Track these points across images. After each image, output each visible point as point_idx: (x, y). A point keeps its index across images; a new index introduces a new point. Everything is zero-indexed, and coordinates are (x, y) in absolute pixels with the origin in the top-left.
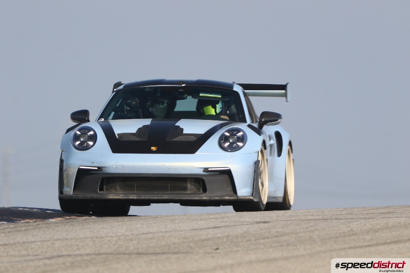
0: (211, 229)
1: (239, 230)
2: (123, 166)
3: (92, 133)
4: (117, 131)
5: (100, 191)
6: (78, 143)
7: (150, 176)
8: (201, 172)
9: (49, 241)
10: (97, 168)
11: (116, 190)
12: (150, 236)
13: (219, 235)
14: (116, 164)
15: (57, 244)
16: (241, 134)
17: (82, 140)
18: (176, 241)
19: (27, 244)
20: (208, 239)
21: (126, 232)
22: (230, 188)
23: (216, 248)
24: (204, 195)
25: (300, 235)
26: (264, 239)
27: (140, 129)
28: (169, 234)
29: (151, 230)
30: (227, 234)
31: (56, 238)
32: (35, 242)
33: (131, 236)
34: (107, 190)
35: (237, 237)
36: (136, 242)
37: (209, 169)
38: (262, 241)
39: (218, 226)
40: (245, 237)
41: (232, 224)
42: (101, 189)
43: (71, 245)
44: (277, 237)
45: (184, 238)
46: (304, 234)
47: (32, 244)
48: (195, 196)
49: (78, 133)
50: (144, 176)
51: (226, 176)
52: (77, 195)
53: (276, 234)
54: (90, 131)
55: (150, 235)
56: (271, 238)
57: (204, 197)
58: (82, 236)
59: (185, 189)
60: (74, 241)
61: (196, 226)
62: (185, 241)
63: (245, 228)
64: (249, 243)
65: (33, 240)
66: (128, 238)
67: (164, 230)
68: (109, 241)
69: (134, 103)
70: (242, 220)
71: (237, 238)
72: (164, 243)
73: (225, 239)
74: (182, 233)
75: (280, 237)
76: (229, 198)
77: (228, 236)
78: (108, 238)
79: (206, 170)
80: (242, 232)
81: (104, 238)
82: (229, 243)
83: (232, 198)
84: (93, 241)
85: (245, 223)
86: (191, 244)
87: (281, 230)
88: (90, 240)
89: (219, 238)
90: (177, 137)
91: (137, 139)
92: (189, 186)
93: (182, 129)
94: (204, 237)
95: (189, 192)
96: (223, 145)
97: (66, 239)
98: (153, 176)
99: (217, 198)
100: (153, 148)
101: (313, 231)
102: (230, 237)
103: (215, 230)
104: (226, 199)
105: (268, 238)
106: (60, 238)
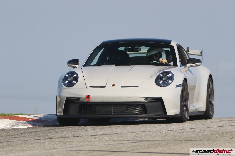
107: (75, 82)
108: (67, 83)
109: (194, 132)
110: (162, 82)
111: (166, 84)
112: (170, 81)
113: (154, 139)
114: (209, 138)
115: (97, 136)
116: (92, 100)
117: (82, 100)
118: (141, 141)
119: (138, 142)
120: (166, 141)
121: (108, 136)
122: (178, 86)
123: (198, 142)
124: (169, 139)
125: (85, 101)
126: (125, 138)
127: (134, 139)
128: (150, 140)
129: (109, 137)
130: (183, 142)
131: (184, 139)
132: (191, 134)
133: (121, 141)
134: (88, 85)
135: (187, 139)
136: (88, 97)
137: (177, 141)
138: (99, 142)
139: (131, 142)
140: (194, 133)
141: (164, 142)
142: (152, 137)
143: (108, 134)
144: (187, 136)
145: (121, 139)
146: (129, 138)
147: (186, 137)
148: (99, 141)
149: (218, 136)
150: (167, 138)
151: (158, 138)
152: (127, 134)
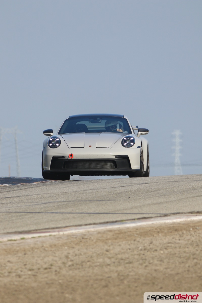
1: (135, 188)
13: (126, 190)
18: (105, 194)
19: (29, 196)
20: (121, 193)
25: (168, 190)
26: (150, 192)
30: (130, 190)
31: (43, 193)
32: (33, 195)
33: (81, 192)
35: (135, 191)
36: (85, 194)
38: (149, 193)
40: (140, 191)
43: (52, 197)
44: (156, 191)
45: (109, 192)
46: (169, 189)
47: (32, 196)
53: (155, 190)
55: (90, 191)
56: (153, 191)
62: (110, 194)
66: (80, 193)
72: (99, 195)
74: (107, 189)
75: (158, 191)
77: (131, 191)
81: (68, 193)
82: (133, 194)
84: (63, 194)
86: (114, 195)
87: (157, 187)
88: (61, 194)
89: (126, 192)
94: (119, 192)
101: (173, 188)
102: (132, 191)
105: (152, 192)
106: (46, 193)
107: (58, 145)
108: (52, 145)
109: (92, 193)
110: (125, 144)
111: (129, 146)
112: (132, 144)
115: (7, 199)
116: (74, 157)
117: (66, 158)
122: (138, 147)
125: (69, 158)
134: (70, 146)
136: (71, 155)
140: (93, 194)
143: (16, 197)
152: (33, 196)
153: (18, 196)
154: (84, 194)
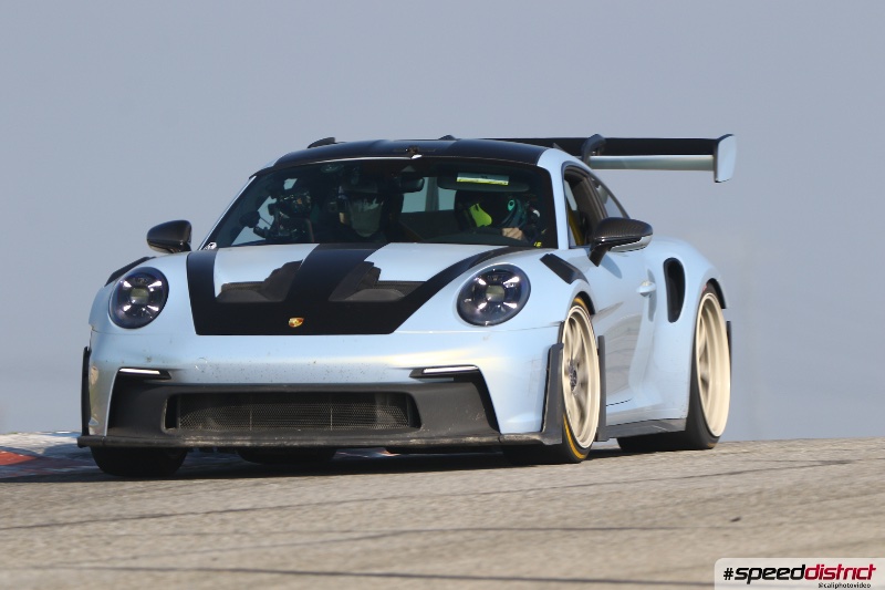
0: (725, 477)
1: (785, 480)
2: (217, 367)
3: (158, 283)
4: (222, 278)
5: (168, 426)
6: (127, 308)
7: (283, 390)
8: (405, 378)
9: (375, 500)
10: (157, 372)
11: (205, 427)
12: (592, 490)
13: (740, 490)
14: (202, 361)
15: (393, 506)
16: (516, 280)
17: (134, 301)
18: (647, 501)
19: (327, 507)
20: (717, 499)
21: (540, 481)
22: (481, 416)
23: (734, 517)
24: (413, 434)
26: (838, 498)
27: (275, 272)
28: (632, 486)
29: (593, 479)
31: (389, 495)
32: (344, 502)
33: (551, 491)
34: (183, 425)
35: (779, 493)
36: (560, 503)
37: (426, 371)
38: (835, 503)
39: (738, 470)
40: (798, 494)
41: (769, 465)
42: (171, 423)
43: (422, 510)
45: (665, 496)
47: (340, 506)
48: (391, 436)
49: (127, 285)
50: (269, 389)
51: (471, 388)
52: (114, 439)
53: (865, 488)
54: (154, 279)
57: (414, 439)
58: (444, 491)
59: (371, 419)
60: (428, 501)
61: (691, 471)
62: (668, 501)
63: (797, 474)
64: (805, 507)
65: (340, 498)
66: (543, 495)
67: (622, 478)
68: (503, 500)
69: (299, 202)
70: (792, 456)
71: (780, 497)
72: (621, 507)
73: (753, 500)
74: (661, 484)
75: (874, 493)
76: (477, 439)
77: (760, 492)
78: (501, 495)
79: (418, 373)
80: (790, 483)
81: (492, 496)
82: (762, 506)
83: (484, 440)
84: (470, 501)
85: (797, 465)
86: (680, 509)
87: (877, 478)
88: (461, 498)
89: (740, 495)
90: (358, 291)
91: (262, 299)
92: (379, 413)
93: (379, 271)
94: (708, 495)
95: (379, 427)
96: (467, 310)
97: (412, 497)
98: (289, 390)
99: (447, 441)
100: (295, 322)
102: (765, 495)
103: (733, 479)
104: (470, 443)
106: (399, 494)
109: (594, 496)
113: (446, 524)
114: (649, 521)
115: (229, 516)
118: (396, 534)
119: (384, 536)
120: (491, 533)
121: (270, 513)
123: (610, 535)
124: (502, 523)
126: (337, 521)
127: (368, 525)
128: (429, 528)
129: (275, 517)
130: (555, 534)
131: (559, 525)
132: (582, 507)
133: (320, 532)
135: (570, 522)
137: (532, 533)
138: (237, 536)
139: (356, 535)
140: (596, 501)
141: (482, 535)
142: (437, 518)
143: (271, 509)
144: (568, 513)
145: (321, 525)
146: (349, 521)
147: (566, 518)
148: (236, 532)
149: (685, 514)
150: (493, 520)
151: (458, 523)
152: (345, 508)
153: (280, 507)
154: (559, 499)
